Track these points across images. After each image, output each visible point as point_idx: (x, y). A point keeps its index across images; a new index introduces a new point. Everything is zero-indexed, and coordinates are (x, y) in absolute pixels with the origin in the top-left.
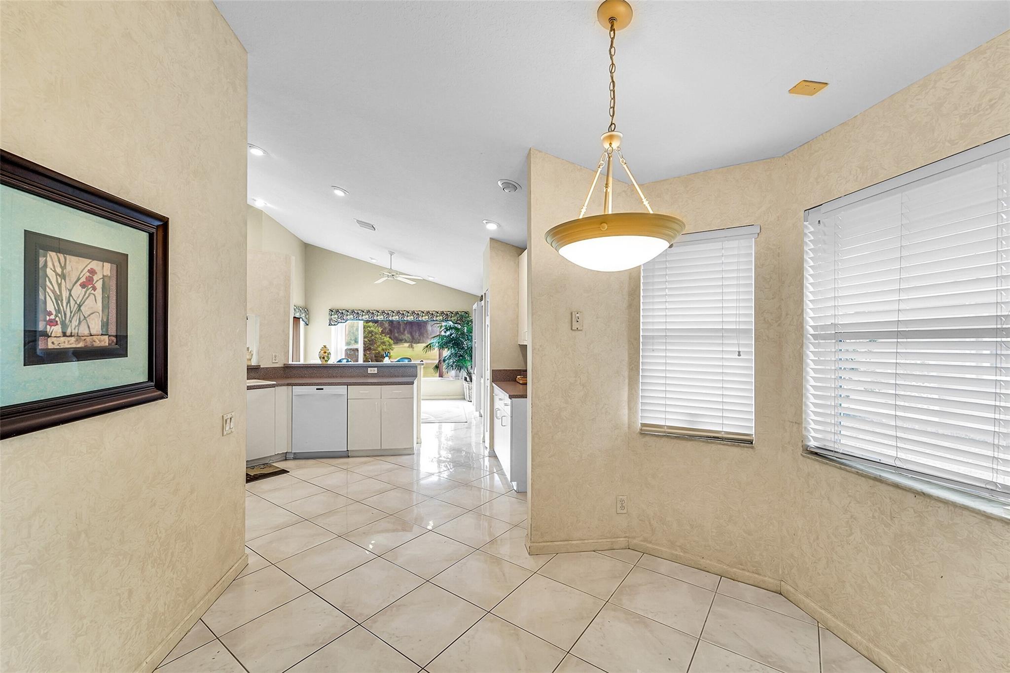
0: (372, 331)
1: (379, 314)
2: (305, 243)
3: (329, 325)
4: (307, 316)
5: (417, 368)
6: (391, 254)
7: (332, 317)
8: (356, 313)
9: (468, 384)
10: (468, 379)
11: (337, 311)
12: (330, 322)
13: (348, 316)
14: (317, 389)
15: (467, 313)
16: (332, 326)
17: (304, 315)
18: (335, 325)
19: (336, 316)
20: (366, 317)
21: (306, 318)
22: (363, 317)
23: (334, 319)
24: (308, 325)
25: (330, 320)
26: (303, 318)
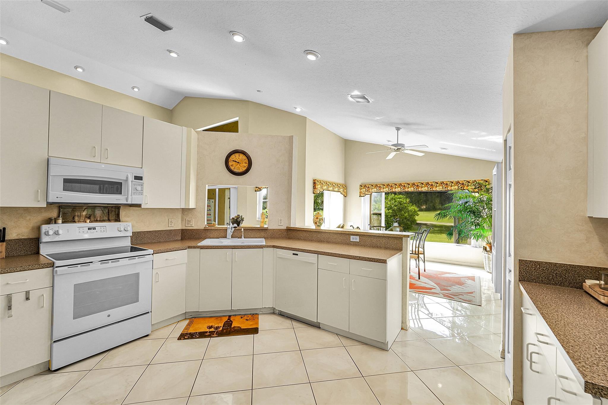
0: (401, 202)
1: (396, 186)
2: (345, 139)
3: (360, 197)
4: (345, 191)
5: (402, 240)
6: (398, 129)
7: (362, 190)
8: (378, 186)
9: (486, 255)
10: (488, 249)
11: (365, 186)
12: (360, 194)
13: (373, 189)
14: (294, 254)
15: (486, 181)
16: (362, 197)
17: (342, 190)
18: (363, 196)
19: (364, 190)
20: (387, 190)
21: (344, 192)
22: (384, 190)
23: (363, 192)
24: (346, 197)
25: (360, 192)
26: (341, 192)
